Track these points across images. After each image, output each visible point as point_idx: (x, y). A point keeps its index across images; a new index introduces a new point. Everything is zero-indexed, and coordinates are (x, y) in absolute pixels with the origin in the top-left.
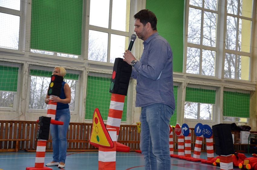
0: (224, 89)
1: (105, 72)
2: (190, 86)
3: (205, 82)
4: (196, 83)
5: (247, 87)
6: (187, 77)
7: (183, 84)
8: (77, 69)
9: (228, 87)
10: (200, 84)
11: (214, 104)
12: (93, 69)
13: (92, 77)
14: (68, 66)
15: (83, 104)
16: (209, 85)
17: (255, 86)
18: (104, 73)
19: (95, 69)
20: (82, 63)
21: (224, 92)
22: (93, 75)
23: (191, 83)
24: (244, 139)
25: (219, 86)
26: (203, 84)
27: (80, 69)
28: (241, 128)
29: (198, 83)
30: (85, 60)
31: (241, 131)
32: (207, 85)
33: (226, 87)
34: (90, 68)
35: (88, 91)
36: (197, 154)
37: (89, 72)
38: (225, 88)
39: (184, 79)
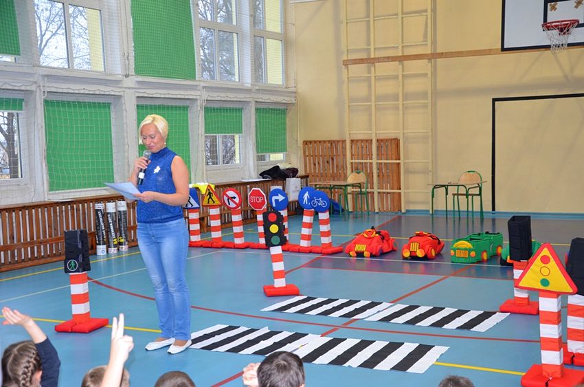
0: (256, 105)
1: (73, 90)
2: (209, 105)
3: (229, 94)
4: (216, 99)
5: (285, 98)
6: (204, 87)
7: (199, 101)
8: (23, 88)
9: (261, 100)
10: (223, 99)
11: (241, 134)
12: (51, 85)
13: (52, 102)
14: (5, 83)
15: (44, 161)
16: (235, 99)
17: (294, 95)
18: (72, 92)
19: (55, 85)
20: (31, 75)
21: (257, 109)
22: (54, 98)
23: (209, 99)
24: (293, 192)
25: (248, 100)
26: (226, 99)
27: (28, 88)
28: (286, 172)
29: (219, 99)
30: (36, 68)
31: (287, 179)
32: (232, 99)
33: (258, 100)
34: (48, 84)
35: (49, 133)
36: (308, 240)
37: (48, 92)
38: (256, 102)
39: (199, 93)
